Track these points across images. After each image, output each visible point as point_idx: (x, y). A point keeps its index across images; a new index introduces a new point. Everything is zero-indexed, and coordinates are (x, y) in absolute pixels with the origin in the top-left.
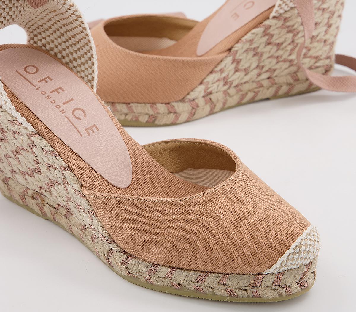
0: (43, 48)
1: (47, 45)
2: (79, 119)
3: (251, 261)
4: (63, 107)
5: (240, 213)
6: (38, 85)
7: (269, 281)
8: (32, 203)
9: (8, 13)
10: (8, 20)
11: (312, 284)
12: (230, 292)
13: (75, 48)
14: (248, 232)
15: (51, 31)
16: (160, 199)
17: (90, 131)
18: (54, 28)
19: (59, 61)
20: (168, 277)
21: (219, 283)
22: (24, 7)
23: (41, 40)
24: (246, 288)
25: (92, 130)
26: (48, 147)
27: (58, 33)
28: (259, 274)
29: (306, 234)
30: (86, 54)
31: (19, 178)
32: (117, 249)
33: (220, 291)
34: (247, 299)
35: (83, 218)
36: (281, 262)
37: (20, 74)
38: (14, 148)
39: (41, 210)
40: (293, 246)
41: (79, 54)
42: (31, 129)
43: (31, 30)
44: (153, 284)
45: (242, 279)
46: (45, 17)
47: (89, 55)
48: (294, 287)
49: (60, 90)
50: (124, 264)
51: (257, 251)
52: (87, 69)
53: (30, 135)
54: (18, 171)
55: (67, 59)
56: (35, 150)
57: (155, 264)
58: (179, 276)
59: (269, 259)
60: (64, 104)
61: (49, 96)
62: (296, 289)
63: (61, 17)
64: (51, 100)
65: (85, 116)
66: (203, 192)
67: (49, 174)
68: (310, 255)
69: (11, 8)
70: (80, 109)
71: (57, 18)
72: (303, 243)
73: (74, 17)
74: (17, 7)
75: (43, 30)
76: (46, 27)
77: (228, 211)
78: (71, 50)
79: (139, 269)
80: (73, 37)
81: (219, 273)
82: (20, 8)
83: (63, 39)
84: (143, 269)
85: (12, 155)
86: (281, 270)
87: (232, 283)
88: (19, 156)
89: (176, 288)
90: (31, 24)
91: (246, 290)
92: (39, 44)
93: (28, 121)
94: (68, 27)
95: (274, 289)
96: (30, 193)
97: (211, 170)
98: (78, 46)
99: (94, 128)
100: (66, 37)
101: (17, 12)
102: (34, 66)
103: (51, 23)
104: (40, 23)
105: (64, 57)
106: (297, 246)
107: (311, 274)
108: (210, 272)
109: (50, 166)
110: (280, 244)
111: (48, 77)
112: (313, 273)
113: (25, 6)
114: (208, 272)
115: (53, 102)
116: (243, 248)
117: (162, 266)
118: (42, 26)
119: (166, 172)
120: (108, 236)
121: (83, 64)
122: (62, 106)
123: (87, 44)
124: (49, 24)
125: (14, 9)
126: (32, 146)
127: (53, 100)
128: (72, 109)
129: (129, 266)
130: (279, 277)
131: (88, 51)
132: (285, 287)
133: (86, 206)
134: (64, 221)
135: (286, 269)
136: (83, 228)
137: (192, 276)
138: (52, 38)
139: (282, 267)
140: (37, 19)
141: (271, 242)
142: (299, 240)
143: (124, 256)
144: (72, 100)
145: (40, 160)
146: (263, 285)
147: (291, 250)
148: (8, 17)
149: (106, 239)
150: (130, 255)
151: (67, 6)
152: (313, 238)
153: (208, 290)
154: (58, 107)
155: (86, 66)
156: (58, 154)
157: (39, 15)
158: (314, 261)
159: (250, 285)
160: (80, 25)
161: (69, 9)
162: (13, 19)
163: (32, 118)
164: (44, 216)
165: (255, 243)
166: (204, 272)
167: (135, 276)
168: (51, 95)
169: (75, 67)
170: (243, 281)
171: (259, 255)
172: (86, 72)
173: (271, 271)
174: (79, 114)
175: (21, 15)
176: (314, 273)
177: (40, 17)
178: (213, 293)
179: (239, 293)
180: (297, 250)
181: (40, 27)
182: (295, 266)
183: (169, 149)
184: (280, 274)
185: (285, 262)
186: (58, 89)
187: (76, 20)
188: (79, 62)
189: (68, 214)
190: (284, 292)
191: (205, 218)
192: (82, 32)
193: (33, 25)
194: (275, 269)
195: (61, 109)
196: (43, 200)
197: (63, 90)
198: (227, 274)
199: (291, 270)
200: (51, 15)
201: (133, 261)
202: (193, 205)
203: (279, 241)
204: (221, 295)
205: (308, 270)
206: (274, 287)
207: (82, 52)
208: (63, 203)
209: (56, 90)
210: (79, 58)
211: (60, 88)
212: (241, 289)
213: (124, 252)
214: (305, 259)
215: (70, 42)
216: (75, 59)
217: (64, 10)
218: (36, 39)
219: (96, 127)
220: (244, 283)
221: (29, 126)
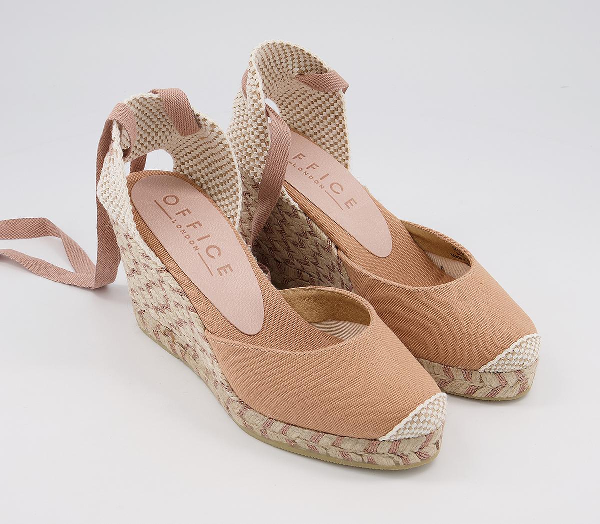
0: (189, 177)
1: (194, 175)
2: (213, 257)
3: (366, 426)
4: (197, 243)
5: (361, 374)
6: (174, 217)
7: (384, 448)
8: (164, 339)
9: (153, 138)
10: (153, 145)
11: (435, 456)
12: (345, 455)
13: (221, 180)
14: (366, 395)
15: (198, 160)
16: (279, 351)
17: (222, 271)
18: (201, 157)
19: (204, 192)
20: (283, 432)
21: (333, 445)
22: (170, 133)
23: (188, 169)
24: (361, 453)
25: (225, 270)
26: (175, 285)
27: (206, 163)
28: (375, 440)
29: (428, 403)
30: (231, 187)
31: (152, 312)
32: (235, 398)
33: (334, 452)
34: (362, 464)
35: (207, 361)
36: (397, 429)
37: (158, 204)
38: (146, 282)
39: (172, 347)
40: (411, 415)
41: (225, 187)
42: (160, 264)
43: (178, 157)
44: (268, 438)
45: (357, 442)
46: (193, 144)
47: (234, 189)
48: (412, 457)
49: (197, 225)
50: (241, 414)
51: (373, 416)
52: (231, 204)
53: (159, 270)
54: (151, 305)
55: (212, 191)
56: (164, 286)
57: (270, 418)
58: (294, 433)
59: (384, 425)
60: (199, 240)
61: (184, 231)
62: (414, 459)
63: (209, 145)
64: (185, 234)
65: (219, 255)
66: (325, 349)
67: (177, 312)
68: (430, 425)
69: (156, 133)
70: (216, 247)
71: (205, 146)
72: (424, 412)
73: (222, 146)
74: (163, 132)
75: (190, 158)
76: (193, 154)
77: (349, 370)
78: (217, 181)
79: (254, 421)
80: (221, 168)
81: (334, 435)
82: (167, 133)
83: (210, 169)
84: (258, 422)
85: (144, 288)
86: (398, 438)
87: (347, 445)
88: (151, 290)
89: (291, 445)
90: (178, 150)
91: (361, 455)
92: (186, 172)
93: (157, 256)
94: (216, 157)
95: (390, 457)
96: (163, 329)
97: (352, 323)
98: (224, 178)
99: (228, 269)
100: (213, 167)
101: (163, 138)
102: (175, 197)
103: (199, 151)
104: (187, 150)
105: (209, 189)
106: (416, 415)
107: (433, 445)
108: (325, 433)
109: (178, 305)
110: (398, 410)
111: (187, 210)
112: (435, 444)
113: (172, 131)
114: (322, 432)
115: (188, 237)
116: (359, 411)
117: (277, 420)
118: (190, 153)
119: (302, 322)
120: (226, 384)
121: (228, 198)
122: (196, 241)
123: (233, 177)
124: (197, 152)
125: (160, 134)
126: (161, 281)
127: (188, 235)
128: (207, 247)
129: (245, 417)
130: (395, 445)
131: (234, 184)
132: (402, 455)
133: (209, 351)
134: (192, 362)
135: (403, 437)
136: (207, 372)
137: (306, 434)
138: (199, 167)
139: (399, 435)
140: (184, 146)
141: (389, 408)
142: (419, 408)
143: (241, 406)
144: (208, 236)
145: (168, 296)
146: (378, 451)
147: (409, 418)
148: (153, 142)
149: (225, 386)
150: (247, 406)
151: (214, 134)
152: (436, 407)
153: (322, 451)
154: (192, 242)
155: (231, 200)
156: (184, 293)
157: (187, 142)
158: (436, 432)
159: (365, 450)
160: (228, 157)
161: (217, 137)
162: (159, 144)
163: (162, 252)
164: (175, 354)
165: (372, 408)
166: (318, 432)
167: (252, 428)
168: (187, 229)
169: (220, 201)
170: (358, 445)
171: (374, 420)
172: (230, 207)
173: (386, 438)
174: (213, 252)
175: (168, 140)
176: (437, 444)
177: (188, 144)
178: (328, 455)
179: (353, 456)
180: (416, 419)
181: (188, 154)
182: (413, 436)
183: (307, 297)
184: (398, 442)
185: (402, 431)
186: (195, 223)
187: (224, 149)
188: (224, 195)
189: (195, 357)
190: (400, 460)
191: (323, 375)
192: (229, 163)
193: (180, 152)
194: (390, 435)
195: (194, 245)
196: (173, 338)
197: (200, 225)
198: (342, 436)
199: (409, 438)
200: (199, 143)
201: (249, 412)
202: (312, 361)
203: (397, 408)
204: (336, 458)
205: (428, 441)
206: (390, 455)
207: (228, 185)
208: (190, 344)
209: (193, 225)
210: (225, 191)
211: (198, 222)
212: (356, 454)
213: (241, 402)
214: (424, 429)
215: (217, 173)
216: (220, 192)
217: (212, 137)
218: (182, 167)
219: (230, 268)
220: (359, 448)
221: (158, 260)
